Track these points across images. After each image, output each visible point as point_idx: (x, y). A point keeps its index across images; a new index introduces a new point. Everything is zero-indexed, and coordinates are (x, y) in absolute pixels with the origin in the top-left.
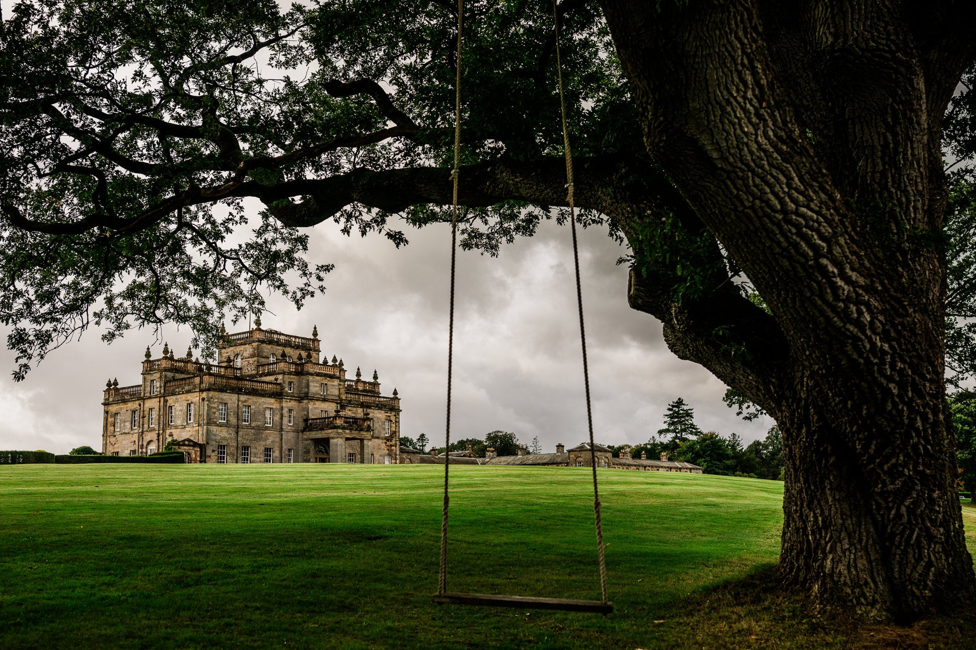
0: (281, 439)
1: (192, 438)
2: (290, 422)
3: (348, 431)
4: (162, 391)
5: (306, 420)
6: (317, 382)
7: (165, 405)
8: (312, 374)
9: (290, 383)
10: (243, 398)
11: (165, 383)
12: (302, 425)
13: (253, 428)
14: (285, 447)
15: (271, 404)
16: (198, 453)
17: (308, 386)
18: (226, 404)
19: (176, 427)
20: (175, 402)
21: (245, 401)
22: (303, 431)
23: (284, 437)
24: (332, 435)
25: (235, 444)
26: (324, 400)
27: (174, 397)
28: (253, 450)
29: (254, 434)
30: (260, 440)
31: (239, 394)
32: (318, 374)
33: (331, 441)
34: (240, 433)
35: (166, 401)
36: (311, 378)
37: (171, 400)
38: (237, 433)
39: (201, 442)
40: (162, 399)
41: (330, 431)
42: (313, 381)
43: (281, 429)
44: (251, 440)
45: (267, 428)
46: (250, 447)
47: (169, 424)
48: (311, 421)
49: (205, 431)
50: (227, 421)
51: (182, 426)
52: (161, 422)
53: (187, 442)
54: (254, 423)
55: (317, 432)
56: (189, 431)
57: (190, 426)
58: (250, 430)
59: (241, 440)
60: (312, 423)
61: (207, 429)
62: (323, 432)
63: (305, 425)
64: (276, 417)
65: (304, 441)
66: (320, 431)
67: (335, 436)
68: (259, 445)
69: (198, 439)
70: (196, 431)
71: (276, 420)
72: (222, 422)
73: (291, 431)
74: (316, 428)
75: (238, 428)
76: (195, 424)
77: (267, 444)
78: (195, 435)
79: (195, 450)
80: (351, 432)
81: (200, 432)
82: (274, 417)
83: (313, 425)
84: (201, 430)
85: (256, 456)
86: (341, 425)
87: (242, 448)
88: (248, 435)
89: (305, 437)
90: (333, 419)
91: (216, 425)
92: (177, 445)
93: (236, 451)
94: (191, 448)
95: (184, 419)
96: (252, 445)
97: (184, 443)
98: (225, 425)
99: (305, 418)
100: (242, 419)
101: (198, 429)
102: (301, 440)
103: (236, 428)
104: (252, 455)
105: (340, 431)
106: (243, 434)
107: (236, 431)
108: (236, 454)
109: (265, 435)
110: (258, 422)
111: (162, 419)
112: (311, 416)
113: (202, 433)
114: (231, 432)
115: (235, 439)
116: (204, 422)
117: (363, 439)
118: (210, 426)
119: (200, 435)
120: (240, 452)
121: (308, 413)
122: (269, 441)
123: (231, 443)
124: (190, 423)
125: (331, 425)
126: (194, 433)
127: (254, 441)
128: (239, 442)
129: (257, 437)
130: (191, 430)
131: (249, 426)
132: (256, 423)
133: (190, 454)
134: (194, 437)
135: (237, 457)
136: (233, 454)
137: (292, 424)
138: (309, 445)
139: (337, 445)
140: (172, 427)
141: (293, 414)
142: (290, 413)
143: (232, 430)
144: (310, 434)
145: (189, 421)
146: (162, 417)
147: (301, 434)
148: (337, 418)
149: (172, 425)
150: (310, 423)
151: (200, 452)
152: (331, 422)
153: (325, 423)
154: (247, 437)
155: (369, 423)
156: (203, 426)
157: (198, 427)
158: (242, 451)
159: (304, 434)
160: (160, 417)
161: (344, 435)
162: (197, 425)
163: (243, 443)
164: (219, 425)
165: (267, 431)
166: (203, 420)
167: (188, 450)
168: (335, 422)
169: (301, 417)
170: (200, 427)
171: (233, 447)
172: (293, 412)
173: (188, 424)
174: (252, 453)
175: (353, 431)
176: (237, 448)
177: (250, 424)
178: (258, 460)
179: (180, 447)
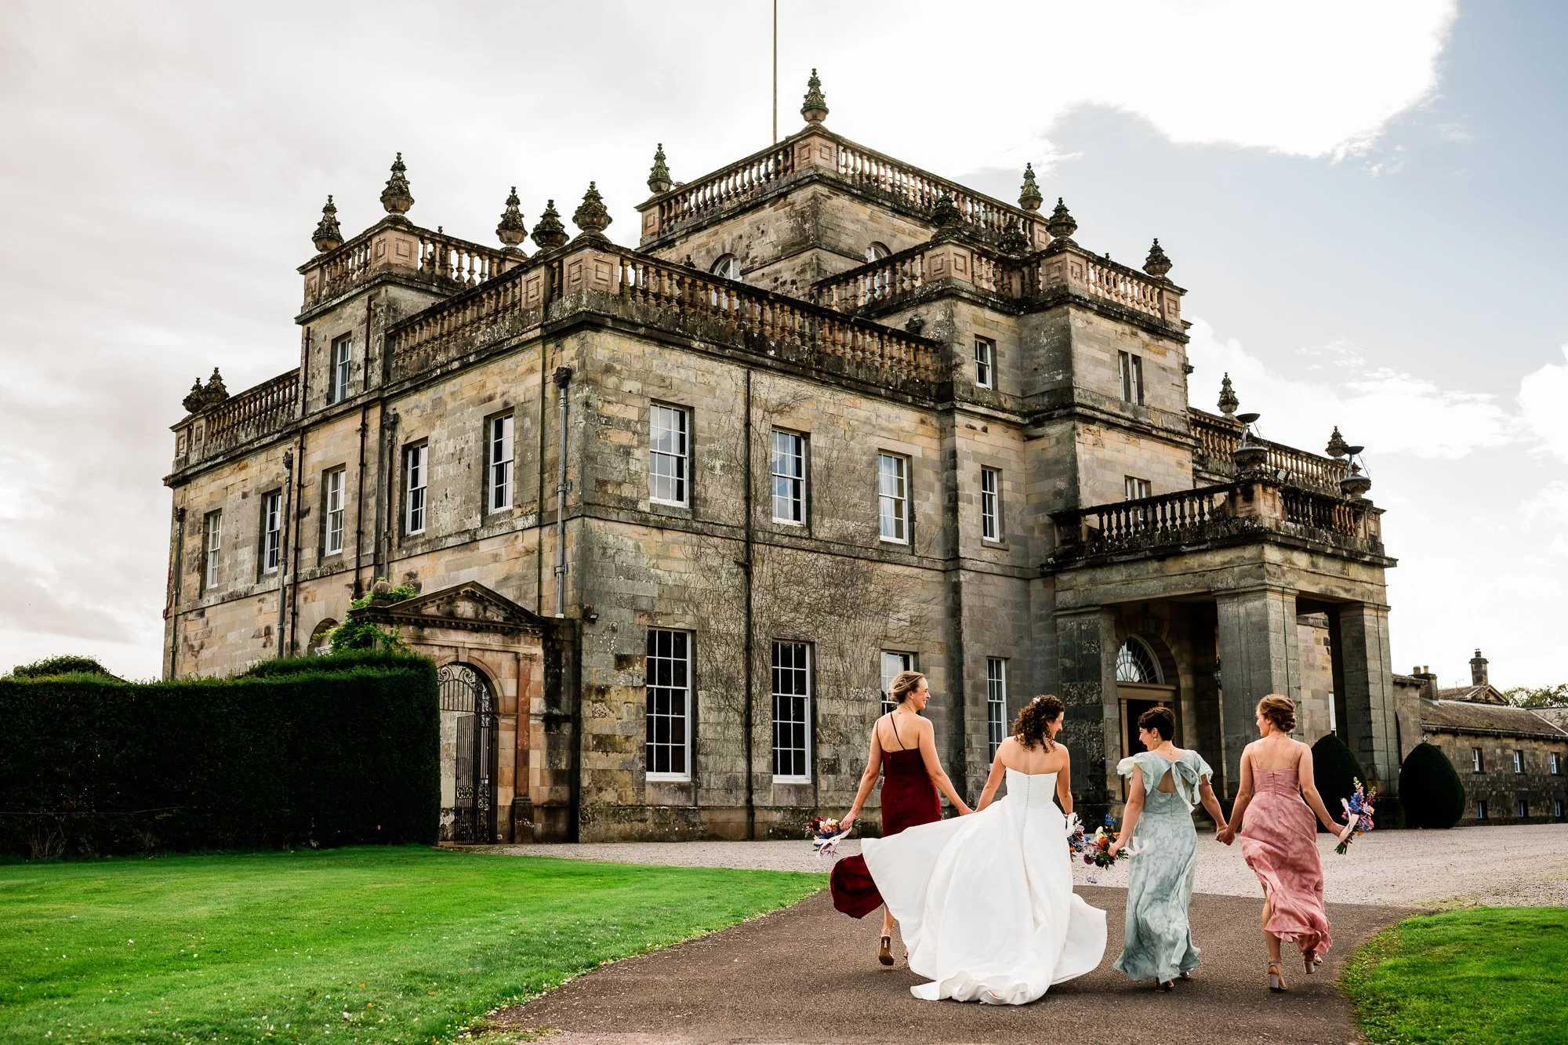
0: (955, 611)
1: (509, 594)
2: (987, 528)
3: (1302, 560)
4: (376, 379)
5: (1068, 516)
6: (1103, 341)
7: (386, 446)
8: (1082, 304)
9: (984, 343)
10: (772, 387)
11: (391, 337)
12: (1043, 545)
13: (824, 548)
14: (972, 649)
15: (899, 434)
16: (537, 674)
17: (1064, 357)
18: (685, 412)
19: (434, 546)
20: (429, 421)
21: (781, 409)
22: (1053, 572)
23: (967, 600)
24: (1228, 581)
25: (738, 629)
26: (1137, 430)
27: (425, 398)
28: (827, 662)
29: (831, 581)
30: (857, 610)
31: (752, 366)
32: (1108, 311)
33: (1229, 612)
34: (762, 572)
35: (390, 424)
36: (1077, 319)
37: (412, 413)
38: (747, 566)
39: (553, 611)
40: (375, 415)
41: (1217, 559)
42: (1090, 338)
43: (953, 560)
44: (814, 610)
45: (885, 555)
46: (812, 644)
47: (402, 535)
48: (1093, 520)
49: (572, 549)
50: (692, 499)
51: (460, 533)
52: (370, 527)
53: (465, 609)
54: (827, 522)
55: (1133, 570)
56: (496, 558)
57: (497, 531)
58: (812, 556)
59: (768, 609)
60: (1102, 530)
61: (586, 538)
62: (1173, 566)
63: (1063, 542)
64: (928, 499)
65: (1059, 620)
66: (1156, 565)
67: (1249, 581)
68: (856, 638)
69: (540, 596)
70: (528, 552)
71: (927, 517)
72: (665, 507)
73: (996, 570)
74: (1131, 550)
75: (749, 541)
76: (525, 515)
77: (892, 634)
78: (523, 577)
79: (517, 654)
80: (1313, 564)
81: (551, 559)
82: (916, 502)
83: (1110, 537)
84: (553, 547)
85: (844, 690)
86: (1278, 528)
87: (775, 647)
88: (801, 582)
89: (1065, 598)
90: (1231, 499)
91: (637, 516)
92: (408, 623)
93: (741, 665)
94: (494, 641)
95: (468, 500)
96: (822, 636)
97: (451, 614)
98: (682, 523)
99: (1059, 505)
100: (768, 500)
101: (540, 544)
102: (1041, 618)
103: (742, 544)
104: (822, 688)
105: (1272, 554)
106: (774, 576)
107: (741, 560)
108: (743, 682)
109: (879, 589)
110: (847, 517)
111: (372, 513)
112: (1087, 500)
113: (559, 563)
114: (716, 562)
115: (735, 598)
116: (571, 500)
117: (1359, 606)
118: (601, 523)
119: (547, 573)
120: (765, 668)
121: (1074, 481)
122: (900, 615)
123: (718, 622)
124: (498, 517)
125: (1222, 528)
126: (518, 568)
127: (831, 613)
128: (756, 619)
129: (844, 596)
130: (503, 551)
131: (806, 534)
132: (837, 523)
133: (490, 674)
134: (519, 588)
135: (749, 697)
136: (729, 682)
137: (996, 539)
138: (1092, 635)
139: (1262, 628)
140: (415, 546)
141: (1001, 491)
142: (985, 488)
143: (718, 553)
144: (1093, 582)
145: (492, 510)
146: (372, 501)
147: (1037, 585)
148: (1258, 489)
149: (416, 537)
150: (1090, 529)
151: (547, 668)
152: (1218, 514)
153: (1183, 525)
154: (794, 592)
155: (1372, 526)
156: (564, 522)
157: (537, 530)
158: (775, 663)
159: (1059, 586)
160: (367, 505)
161: (1290, 577)
162: (532, 520)
163: (776, 624)
164: (652, 518)
165: (889, 568)
166: (565, 493)
167: (475, 654)
168: (1242, 509)
169: (1038, 508)
170: (546, 530)
171: (727, 644)
172: (1000, 480)
173: (487, 522)
174: (822, 674)
175: (1321, 562)
176: (748, 649)
177: (809, 525)
178: (854, 711)
179: (427, 632)
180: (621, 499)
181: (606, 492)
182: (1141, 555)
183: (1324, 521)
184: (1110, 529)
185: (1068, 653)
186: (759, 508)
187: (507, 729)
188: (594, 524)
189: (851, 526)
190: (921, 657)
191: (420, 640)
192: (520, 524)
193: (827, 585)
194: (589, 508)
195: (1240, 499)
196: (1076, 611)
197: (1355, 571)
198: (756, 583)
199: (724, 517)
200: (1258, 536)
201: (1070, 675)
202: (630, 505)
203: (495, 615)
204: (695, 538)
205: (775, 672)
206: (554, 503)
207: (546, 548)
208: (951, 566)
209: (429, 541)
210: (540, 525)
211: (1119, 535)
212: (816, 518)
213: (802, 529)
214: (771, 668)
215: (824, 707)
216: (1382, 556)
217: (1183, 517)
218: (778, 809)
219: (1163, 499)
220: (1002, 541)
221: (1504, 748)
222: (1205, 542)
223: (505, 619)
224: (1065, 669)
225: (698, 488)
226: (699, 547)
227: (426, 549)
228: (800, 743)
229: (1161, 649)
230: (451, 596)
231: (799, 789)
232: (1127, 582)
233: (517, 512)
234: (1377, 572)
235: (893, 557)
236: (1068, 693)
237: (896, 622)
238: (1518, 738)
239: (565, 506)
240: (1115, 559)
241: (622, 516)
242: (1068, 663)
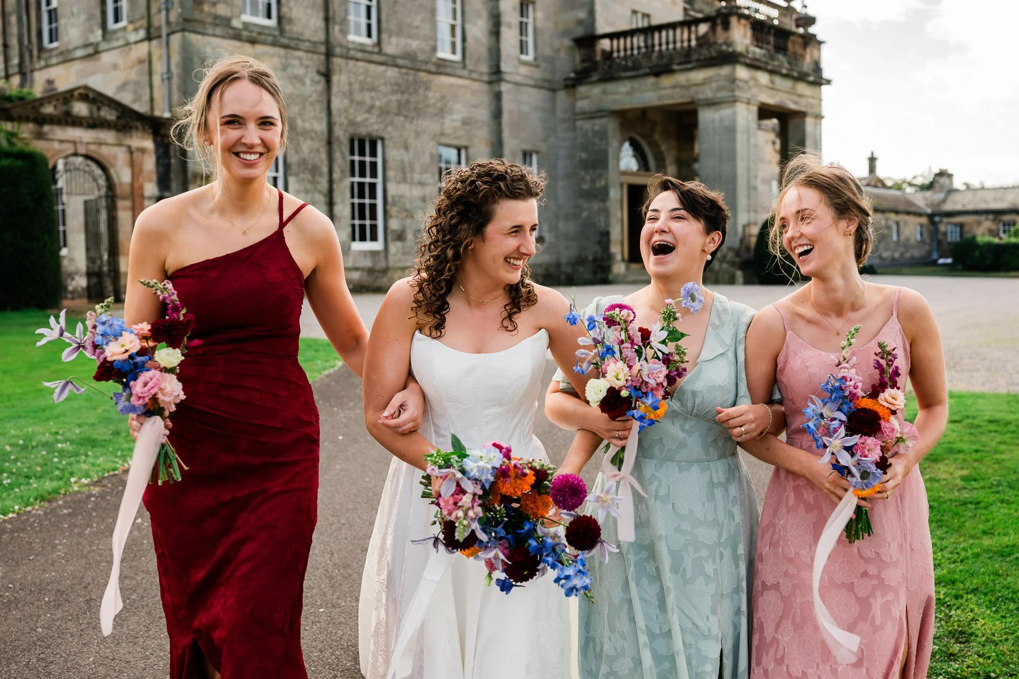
0: (497, 114)
1: (127, 97)
2: (523, 48)
3: (763, 78)
5: (586, 39)
12: (567, 64)
14: (509, 145)
16: (150, 164)
22: (573, 84)
23: (507, 105)
24: (707, 93)
25: (320, 126)
28: (395, 154)
29: (398, 88)
30: (419, 112)
33: (706, 117)
34: (340, 80)
38: (327, 75)
39: (162, 111)
41: (699, 76)
43: (496, 74)
44: (384, 112)
45: (442, 67)
46: (382, 139)
47: (41, 48)
48: (605, 44)
49: (176, 59)
50: (280, 19)
51: (86, 46)
52: (14, 42)
53: (81, 109)
54: (394, 40)
55: (635, 84)
56: (115, 67)
57: (115, 44)
58: (381, 69)
59: (346, 110)
60: (612, 52)
61: (186, 50)
62: (666, 81)
63: (583, 61)
64: (476, 24)
65: (579, 123)
66: (651, 80)
67: (723, 94)
68: (418, 134)
69: (152, 100)
70: (141, 62)
71: (476, 39)
72: (256, 25)
73: (531, 82)
74: (636, 67)
75: (329, 55)
76: (136, 30)
77: (448, 131)
78: (137, 83)
79: (129, 147)
80: (772, 82)
81: (159, 68)
82: (467, 26)
83: (618, 57)
84: (160, 58)
85: (408, 176)
86: (747, 52)
87: (352, 141)
88: (372, 89)
89: (583, 105)
90: (713, 28)
91: (231, 32)
92: (28, 120)
93: (324, 155)
94: (108, 136)
95: (90, 18)
96: (390, 133)
97: (68, 114)
98: (270, 39)
99: (580, 32)
100: (344, 21)
101: (150, 55)
102: (564, 121)
103: (323, 58)
104: (391, 174)
105: (742, 73)
106: (350, 84)
107: (323, 69)
108: (325, 169)
109: (438, 95)
110: (410, 37)
111: (14, 29)
112: (602, 27)
113: (165, 70)
114: (300, 72)
115: (318, 101)
116: (173, 17)
117: (802, 115)
118: (199, 37)
119: (157, 80)
120: (344, 158)
121: (592, 12)
122: (455, 117)
123: (304, 121)
124: (115, 32)
125: (704, 51)
126: (133, 75)
127: (398, 114)
128: (336, 118)
129: (408, 101)
130: (120, 61)
131: (376, 50)
132: (403, 41)
133: (107, 165)
134: (135, 92)
135: (331, 182)
136: (314, 170)
137: (530, 57)
138: (602, 135)
139: (731, 131)
140: (50, 57)
141: (535, 19)
142: (522, 16)
143: (302, 64)
144: (604, 93)
145: (111, 25)
146: (13, 19)
147: (562, 95)
148: (734, 20)
149: (51, 50)
150: (604, 52)
151: (158, 158)
152: (703, 41)
153: (675, 48)
154: (367, 97)
155: (816, 53)
156: (168, 35)
157: (146, 44)
158: (352, 153)
159: (578, 95)
160: (9, 23)
161: (754, 91)
162: (142, 34)
163: (352, 123)
164: (245, 33)
165: (444, 79)
166: (168, 10)
167: (93, 147)
168: (721, 36)
169: (564, 34)
170: (154, 43)
171: (312, 139)
172: (534, 10)
173: (108, 37)
174: (391, 163)
175: (778, 80)
176: (329, 143)
177: (379, 43)
178: (417, 192)
179: (46, 128)
180: (216, 17)
181: (202, 11)
182: (641, 72)
183: (781, 48)
184: (618, 51)
185: (584, 148)
186: (337, 28)
187: (125, 208)
188: (193, 37)
189: (414, 44)
190: (471, 151)
191: (40, 136)
192: (133, 37)
193: (394, 92)
194: (188, 24)
195: (719, 29)
196: (592, 116)
197: (802, 88)
198: (335, 89)
199: (307, 34)
200: (730, 58)
201: (586, 165)
202: (224, 22)
203: (108, 114)
204: (282, 51)
205: (353, 162)
206: (160, 19)
207: (155, 59)
208: (494, 78)
209: (61, 53)
210: (149, 38)
211: (625, 56)
212: (384, 36)
213: (374, 46)
214: (349, 158)
215: (392, 189)
216: (821, 77)
217: (675, 42)
218: (356, 269)
219: (660, 28)
220: (536, 59)
221: (887, 220)
222: (690, 62)
223: (118, 118)
224: (582, 161)
225: (284, 10)
226: (287, 58)
227: (60, 59)
228: (373, 217)
229: (654, 146)
230: (68, 97)
231: (374, 253)
232: (629, 93)
233: (130, 27)
234: (816, 89)
235: (448, 70)
236: (583, 179)
237: (452, 121)
238: (897, 212)
239: (168, 23)
240: (623, 74)
241: (218, 31)
242: (584, 155)
